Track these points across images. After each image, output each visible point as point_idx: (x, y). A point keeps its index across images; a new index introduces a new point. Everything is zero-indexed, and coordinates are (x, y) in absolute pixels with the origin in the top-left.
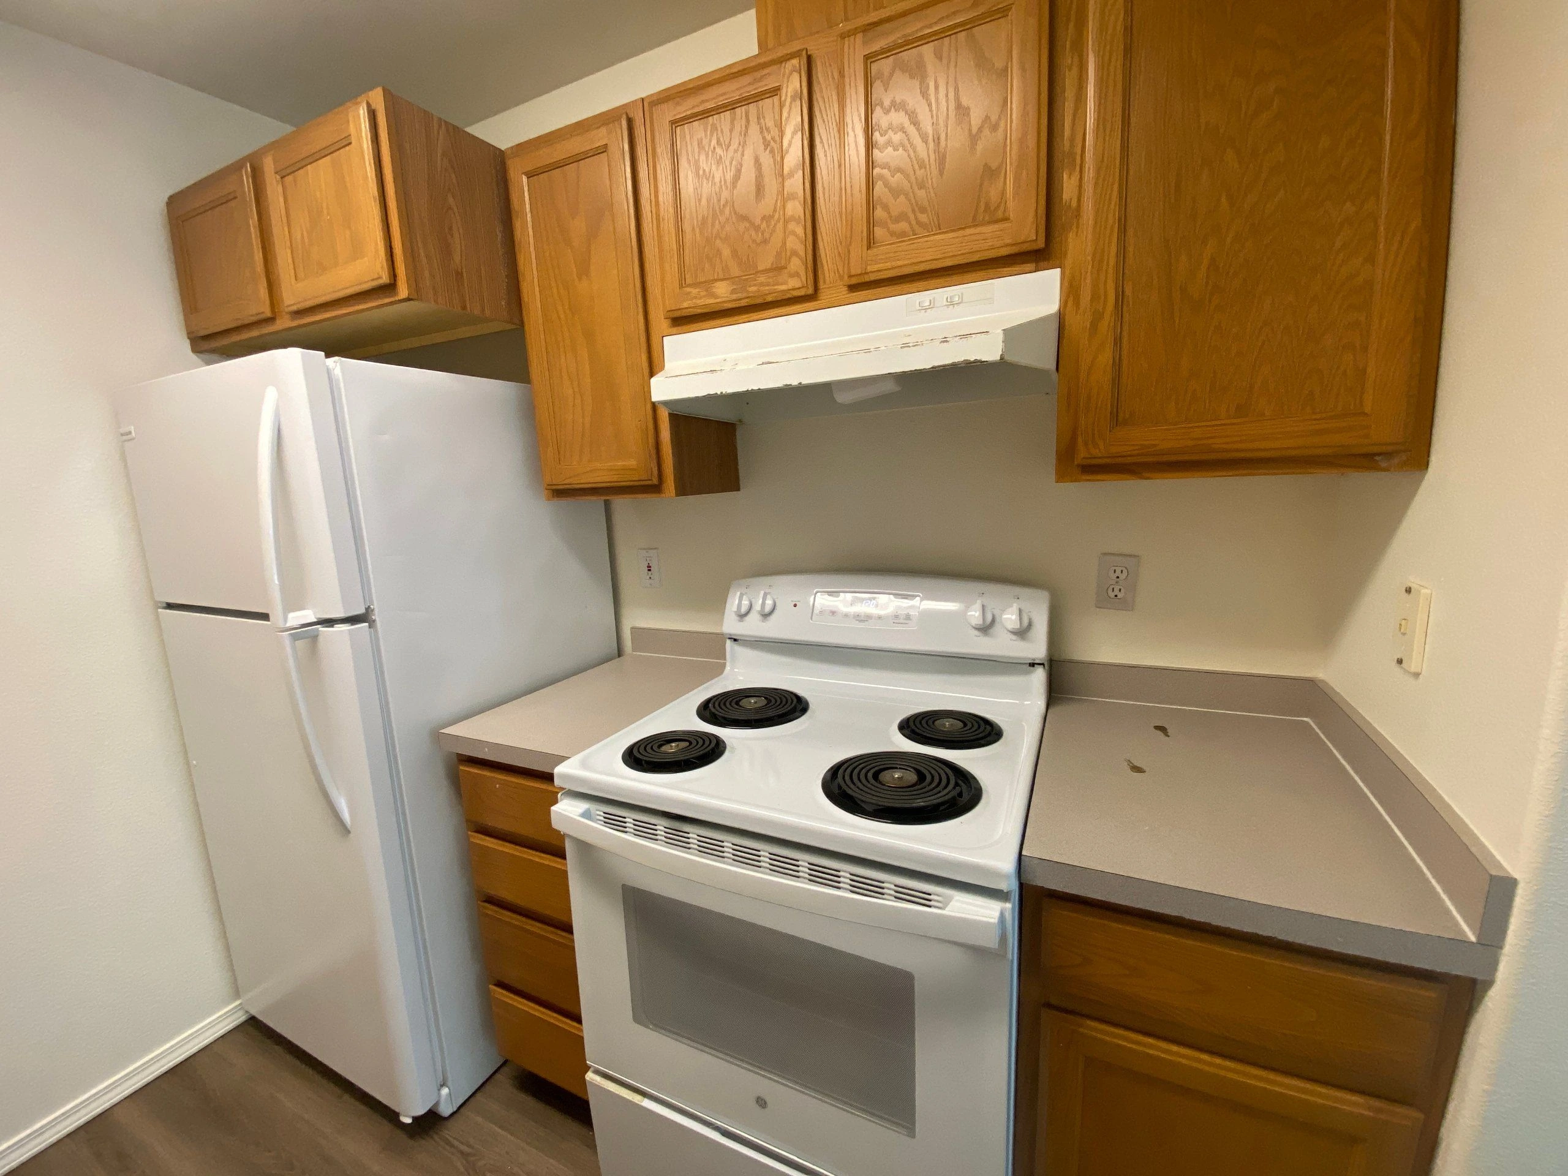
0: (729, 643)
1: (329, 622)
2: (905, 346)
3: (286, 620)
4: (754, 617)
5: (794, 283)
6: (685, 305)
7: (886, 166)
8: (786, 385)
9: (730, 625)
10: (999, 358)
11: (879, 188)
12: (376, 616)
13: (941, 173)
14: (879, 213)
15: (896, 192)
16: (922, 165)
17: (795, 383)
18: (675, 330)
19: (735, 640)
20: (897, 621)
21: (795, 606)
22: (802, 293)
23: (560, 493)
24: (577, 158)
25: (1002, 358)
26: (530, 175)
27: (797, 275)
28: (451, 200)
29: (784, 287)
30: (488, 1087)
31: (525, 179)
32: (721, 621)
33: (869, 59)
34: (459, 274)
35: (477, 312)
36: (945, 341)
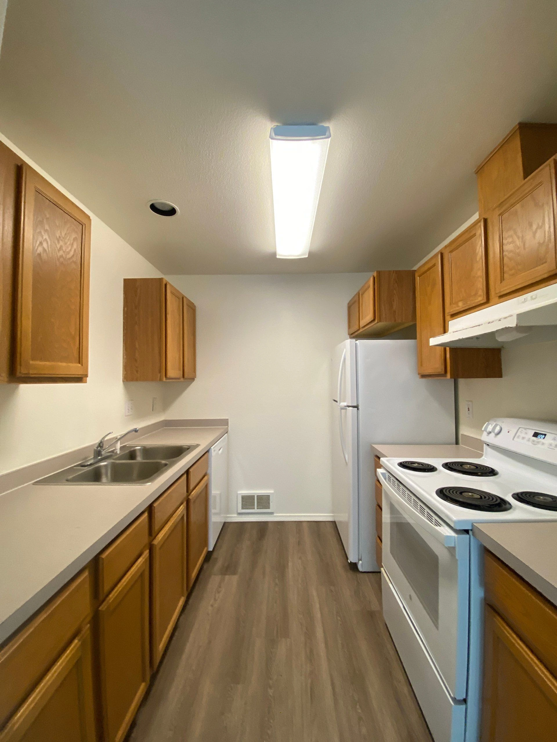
0: (485, 445)
1: (349, 406)
2: (489, 323)
3: (340, 404)
4: (493, 435)
5: (480, 299)
6: (451, 311)
7: (507, 251)
8: (459, 339)
9: (484, 437)
10: (515, 326)
11: (505, 258)
12: (360, 407)
13: (524, 249)
14: (506, 269)
15: (510, 259)
16: (519, 248)
17: (461, 338)
18: (451, 319)
19: (488, 445)
20: (551, 447)
21: (508, 432)
22: (482, 302)
23: (423, 376)
24: (429, 269)
25: (517, 325)
26: (419, 276)
27: (480, 296)
28: (395, 291)
29: (477, 301)
30: (370, 574)
31: (418, 277)
32: (481, 435)
33: (501, 214)
34: (395, 312)
35: (400, 321)
36: (500, 320)
